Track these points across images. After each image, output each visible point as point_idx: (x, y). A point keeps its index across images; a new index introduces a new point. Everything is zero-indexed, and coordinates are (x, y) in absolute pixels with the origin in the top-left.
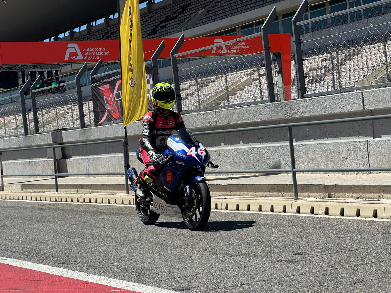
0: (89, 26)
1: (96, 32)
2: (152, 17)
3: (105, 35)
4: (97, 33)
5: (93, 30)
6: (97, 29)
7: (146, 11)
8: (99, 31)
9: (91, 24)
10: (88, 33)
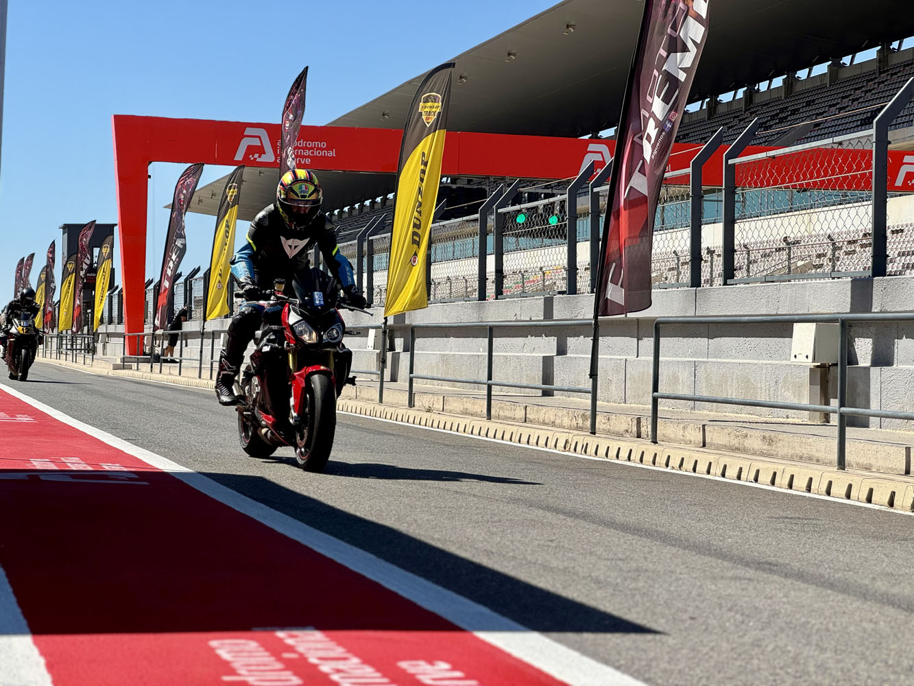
0: (750, 92)
1: (764, 105)
2: (883, 82)
3: (777, 114)
4: (764, 108)
5: (757, 99)
6: (767, 98)
7: (875, 67)
8: (768, 104)
9: (756, 88)
10: (746, 106)
